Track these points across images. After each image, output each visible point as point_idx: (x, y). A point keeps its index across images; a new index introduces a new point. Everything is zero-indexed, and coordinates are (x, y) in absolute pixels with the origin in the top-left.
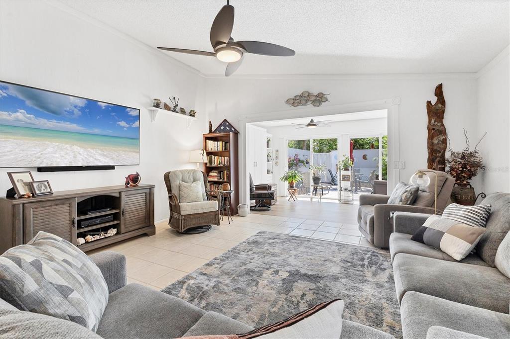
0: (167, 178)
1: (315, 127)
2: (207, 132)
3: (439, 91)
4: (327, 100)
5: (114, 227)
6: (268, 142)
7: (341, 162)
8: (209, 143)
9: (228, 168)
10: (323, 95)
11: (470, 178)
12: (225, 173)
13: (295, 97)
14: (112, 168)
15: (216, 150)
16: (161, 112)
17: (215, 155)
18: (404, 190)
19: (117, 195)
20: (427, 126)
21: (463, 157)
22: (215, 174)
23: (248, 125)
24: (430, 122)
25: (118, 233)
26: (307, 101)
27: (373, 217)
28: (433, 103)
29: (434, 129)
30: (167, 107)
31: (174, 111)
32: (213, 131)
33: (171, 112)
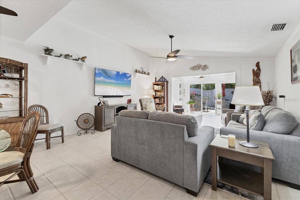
0: (140, 101)
1: (203, 79)
2: (154, 81)
3: (258, 65)
4: (208, 68)
6: (180, 85)
7: (217, 95)
8: (155, 86)
9: (164, 97)
10: (207, 66)
11: (270, 102)
12: (162, 100)
13: (194, 66)
14: (122, 96)
15: (158, 89)
16: (138, 74)
17: (158, 92)
18: (240, 107)
19: (126, 107)
20: (252, 80)
21: (267, 93)
22: (158, 100)
23: (173, 79)
24: (254, 78)
26: (199, 68)
27: (226, 117)
28: (255, 70)
29: (255, 81)
30: (139, 72)
31: (142, 73)
32: (157, 81)
33: (141, 74)
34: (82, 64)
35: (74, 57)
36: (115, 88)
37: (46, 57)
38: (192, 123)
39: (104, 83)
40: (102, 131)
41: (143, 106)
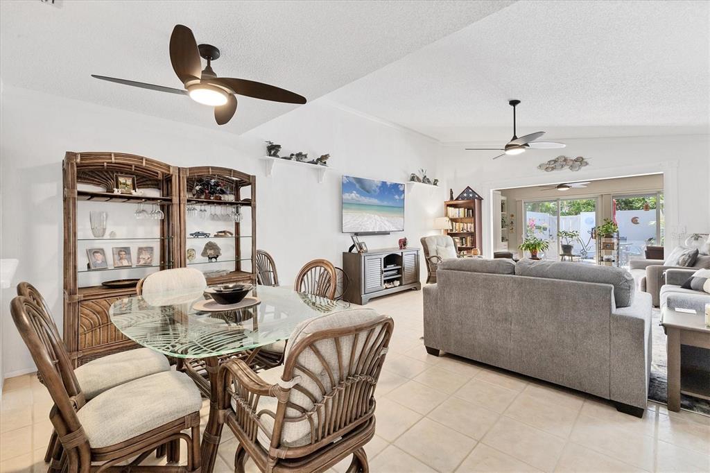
0: (423, 242)
1: (567, 189)
2: (448, 199)
4: (587, 164)
5: (397, 279)
6: (502, 206)
7: (601, 228)
8: (450, 209)
9: (473, 234)
10: (583, 159)
12: (469, 239)
13: (550, 162)
15: (457, 217)
16: (416, 184)
17: (456, 222)
18: (682, 253)
19: (399, 254)
25: (401, 285)
26: (563, 166)
27: (645, 278)
30: (419, 180)
31: (424, 182)
32: (455, 199)
33: (421, 183)
34: (321, 169)
35: (310, 158)
36: (379, 216)
37: (269, 160)
38: (627, 281)
39: (360, 206)
40: (361, 304)
41: (431, 254)
